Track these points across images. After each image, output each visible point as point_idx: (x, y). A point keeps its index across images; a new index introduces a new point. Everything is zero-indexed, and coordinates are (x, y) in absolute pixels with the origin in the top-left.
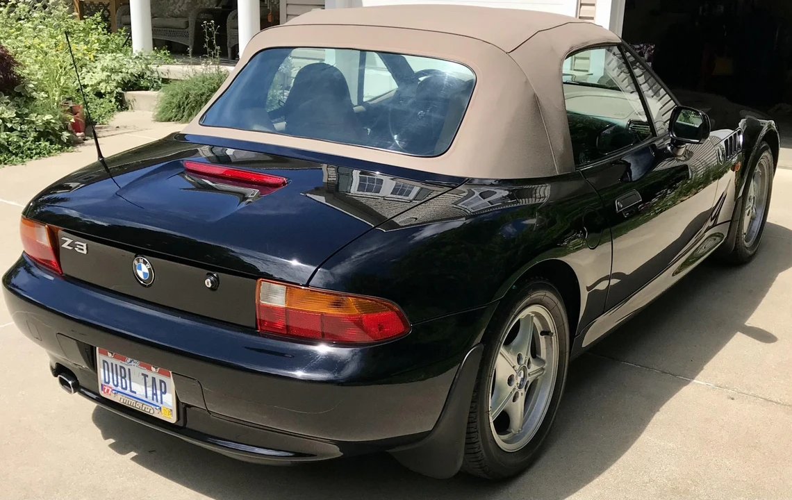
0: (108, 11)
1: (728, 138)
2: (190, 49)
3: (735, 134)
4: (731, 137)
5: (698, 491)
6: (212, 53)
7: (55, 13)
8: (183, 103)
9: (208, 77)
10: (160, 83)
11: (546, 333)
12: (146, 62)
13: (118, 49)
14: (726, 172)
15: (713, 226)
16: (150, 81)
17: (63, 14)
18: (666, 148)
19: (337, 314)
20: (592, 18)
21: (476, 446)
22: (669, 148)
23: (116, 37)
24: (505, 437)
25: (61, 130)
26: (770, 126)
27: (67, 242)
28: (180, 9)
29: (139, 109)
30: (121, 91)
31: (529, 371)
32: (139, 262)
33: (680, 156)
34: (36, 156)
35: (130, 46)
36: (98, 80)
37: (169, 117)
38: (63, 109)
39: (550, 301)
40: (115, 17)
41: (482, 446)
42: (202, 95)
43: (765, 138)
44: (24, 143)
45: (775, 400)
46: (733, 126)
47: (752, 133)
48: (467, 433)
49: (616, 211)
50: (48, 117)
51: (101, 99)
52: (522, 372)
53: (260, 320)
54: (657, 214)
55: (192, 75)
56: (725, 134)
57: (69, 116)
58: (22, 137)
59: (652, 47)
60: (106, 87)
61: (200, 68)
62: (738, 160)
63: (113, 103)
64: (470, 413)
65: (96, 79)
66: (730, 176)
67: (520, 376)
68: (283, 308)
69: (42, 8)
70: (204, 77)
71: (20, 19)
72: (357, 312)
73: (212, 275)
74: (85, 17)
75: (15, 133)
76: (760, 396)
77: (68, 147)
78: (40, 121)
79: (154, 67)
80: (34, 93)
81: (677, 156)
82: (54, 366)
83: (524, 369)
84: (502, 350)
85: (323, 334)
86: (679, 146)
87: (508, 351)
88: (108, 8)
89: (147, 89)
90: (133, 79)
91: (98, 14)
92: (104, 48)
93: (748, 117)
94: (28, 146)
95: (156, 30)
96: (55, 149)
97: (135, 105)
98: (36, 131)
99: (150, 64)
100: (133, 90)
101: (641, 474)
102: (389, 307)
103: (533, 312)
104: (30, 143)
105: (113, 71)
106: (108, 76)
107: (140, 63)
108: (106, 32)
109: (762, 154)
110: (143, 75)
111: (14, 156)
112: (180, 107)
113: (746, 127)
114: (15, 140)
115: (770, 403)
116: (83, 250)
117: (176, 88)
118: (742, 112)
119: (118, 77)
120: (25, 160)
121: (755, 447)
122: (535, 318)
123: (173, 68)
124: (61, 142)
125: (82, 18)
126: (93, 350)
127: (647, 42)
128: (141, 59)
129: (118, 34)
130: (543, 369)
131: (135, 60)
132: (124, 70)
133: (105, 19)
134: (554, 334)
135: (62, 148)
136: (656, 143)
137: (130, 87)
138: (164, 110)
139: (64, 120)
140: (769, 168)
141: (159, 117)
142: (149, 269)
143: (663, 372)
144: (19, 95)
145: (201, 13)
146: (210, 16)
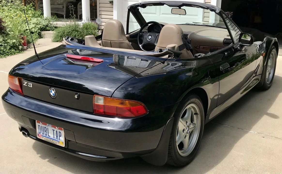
0: (35, 3)
1: (260, 44)
2: (65, 16)
3: (263, 43)
4: (261, 44)
5: (252, 170)
6: (73, 17)
7: (16, 4)
8: (63, 35)
9: (71, 26)
10: (54, 28)
11: (196, 114)
12: (49, 21)
13: (39, 16)
14: (260, 57)
15: (255, 76)
16: (50, 28)
17: (19, 4)
18: (238, 48)
19: (122, 107)
20: (210, 3)
21: (172, 154)
22: (239, 48)
23: (38, 12)
24: (182, 151)
25: (19, 45)
26: (275, 40)
27: (25, 83)
28: (61, 2)
29: (47, 38)
30: (40, 31)
31: (190, 127)
32: (51, 90)
33: (243, 51)
34: (10, 55)
35: (43, 15)
36: (32, 27)
37: (58, 40)
38: (19, 38)
39: (197, 102)
40: (37, 5)
41: (174, 154)
42: (69, 32)
43: (273, 44)
44: (6, 50)
45: (279, 138)
46: (262, 40)
47: (268, 43)
48: (169, 149)
49: (220, 70)
50: (14, 41)
51: (33, 34)
52: (188, 128)
53: (95, 110)
54: (235, 72)
55: (65, 25)
56: (259, 43)
57: (22, 40)
58: (5, 48)
59: (232, 13)
60: (34, 30)
61: (68, 23)
62: (264, 52)
63: (37, 36)
64: (169, 142)
65: (31, 27)
66: (261, 58)
67: (187, 129)
68: (103, 105)
69: (11, 2)
70: (70, 26)
71: (3, 6)
72: (129, 106)
73: (77, 94)
74: (26, 5)
75: (3, 47)
76: (274, 136)
77: (21, 51)
78: (11, 42)
79: (52, 23)
80: (9, 32)
81: (242, 51)
82: (20, 128)
83: (188, 127)
84: (180, 119)
85: (117, 114)
86: (242, 47)
87: (183, 120)
88: (35, 2)
89: (49, 30)
90: (44, 27)
91: (31, 4)
92: (34, 16)
93: (267, 37)
94: (7, 51)
95: (52, 9)
96: (17, 52)
97: (45, 36)
98: (10, 46)
99: (50, 21)
100: (44, 31)
101: (231, 164)
102: (140, 104)
103: (191, 106)
104: (8, 50)
105: (37, 24)
106: (35, 26)
107: (47, 21)
108: (34, 10)
109: (272, 50)
110: (48, 26)
111: (2, 55)
112: (61, 37)
113: (266, 40)
114: (3, 49)
115: (277, 139)
116: (31, 86)
117: (60, 30)
118: (265, 35)
119: (39, 26)
120: (6, 56)
121: (272, 154)
122: (192, 108)
123: (59, 23)
124: (19, 49)
125: (25, 5)
126: (35, 121)
127: (230, 11)
128: (47, 20)
129: (38, 11)
130: (195, 127)
131: (45, 20)
132: (41, 24)
133: (34, 6)
134: (199, 114)
135: (19, 52)
136: (234, 46)
137: (43, 30)
138: (55, 38)
139: (20, 42)
140: (275, 55)
141: (54, 40)
142: (55, 92)
143: (238, 128)
144: (4, 33)
145: (68, 3)
146: (71, 4)
